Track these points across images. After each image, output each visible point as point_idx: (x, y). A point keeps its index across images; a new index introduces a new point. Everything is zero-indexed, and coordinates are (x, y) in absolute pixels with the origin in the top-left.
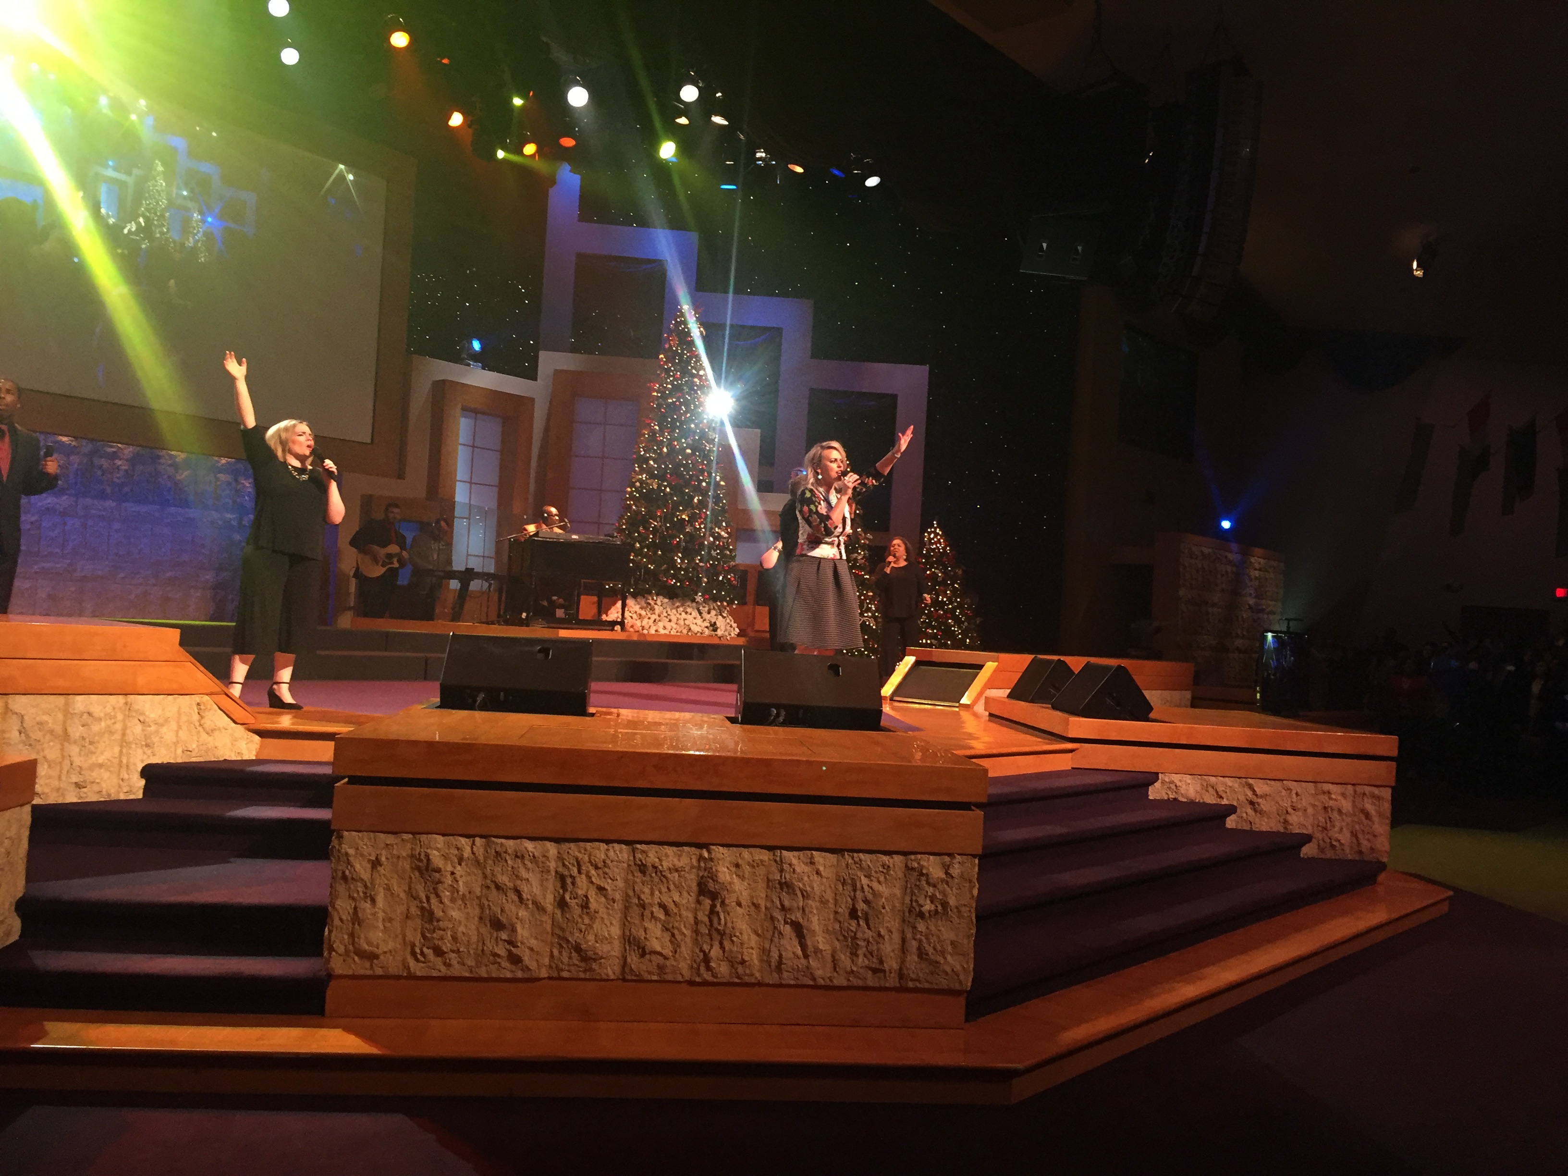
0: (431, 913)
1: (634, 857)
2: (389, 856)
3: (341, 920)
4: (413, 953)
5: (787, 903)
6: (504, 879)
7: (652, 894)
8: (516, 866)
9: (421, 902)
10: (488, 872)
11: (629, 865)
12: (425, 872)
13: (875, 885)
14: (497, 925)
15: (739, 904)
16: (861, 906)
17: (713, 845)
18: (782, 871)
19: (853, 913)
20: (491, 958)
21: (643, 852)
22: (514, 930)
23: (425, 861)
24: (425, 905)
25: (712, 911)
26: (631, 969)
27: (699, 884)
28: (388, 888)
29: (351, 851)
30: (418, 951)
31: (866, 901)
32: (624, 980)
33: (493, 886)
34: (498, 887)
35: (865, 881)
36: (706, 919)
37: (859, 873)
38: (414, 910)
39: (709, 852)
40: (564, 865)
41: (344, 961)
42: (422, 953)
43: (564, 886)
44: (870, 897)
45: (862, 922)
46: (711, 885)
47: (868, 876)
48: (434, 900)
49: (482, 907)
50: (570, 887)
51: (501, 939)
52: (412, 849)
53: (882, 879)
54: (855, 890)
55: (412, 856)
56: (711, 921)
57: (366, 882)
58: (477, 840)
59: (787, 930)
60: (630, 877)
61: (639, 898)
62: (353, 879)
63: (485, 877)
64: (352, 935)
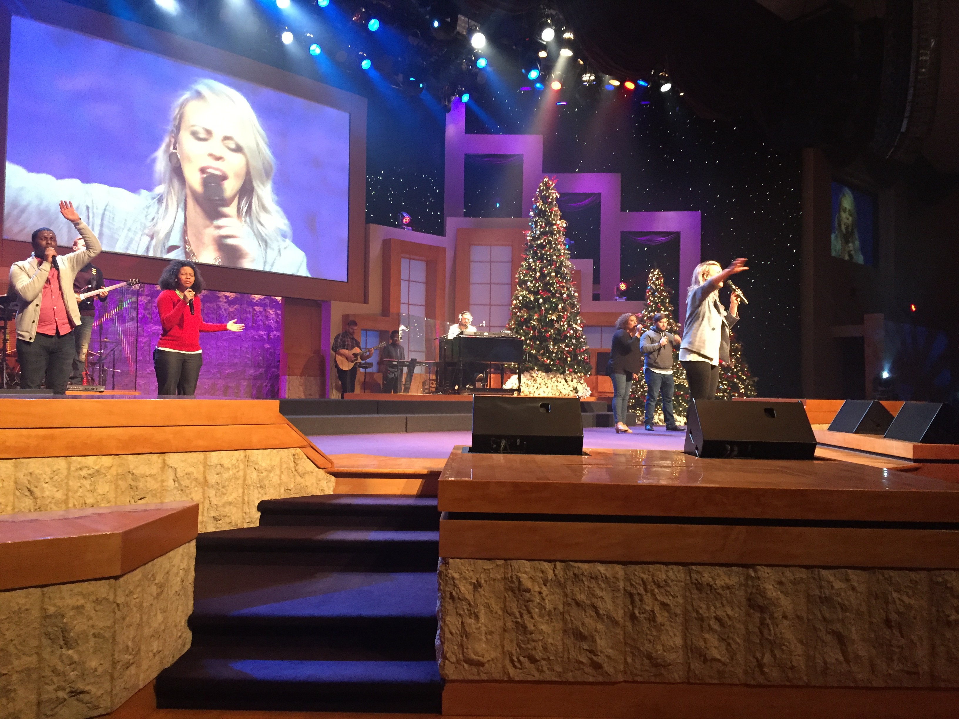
0: (525, 627)
1: (691, 577)
2: (487, 579)
3: (451, 633)
4: (512, 661)
5: (827, 616)
6: (582, 597)
7: (708, 609)
8: (592, 586)
9: (516, 618)
10: (568, 591)
11: (686, 584)
12: (517, 592)
13: (906, 599)
14: (580, 636)
15: (785, 617)
16: (894, 617)
17: (759, 565)
18: (821, 587)
19: (888, 622)
20: (576, 664)
21: (698, 572)
22: (594, 641)
23: (517, 583)
24: (519, 620)
25: (762, 622)
26: (696, 675)
27: (749, 600)
28: (488, 606)
29: (456, 576)
30: (515, 659)
31: (899, 613)
32: (689, 683)
33: (573, 603)
34: (578, 604)
35: (895, 595)
36: (757, 630)
37: (890, 588)
38: (509, 625)
39: (755, 571)
40: (632, 585)
41: (456, 668)
42: (519, 661)
43: (633, 602)
44: (902, 609)
45: (896, 633)
46: (760, 601)
47: (898, 591)
48: (526, 617)
49: (564, 621)
50: (638, 603)
51: (583, 649)
52: (505, 573)
53: (911, 593)
54: (887, 603)
55: (505, 579)
56: (761, 632)
57: (469, 602)
58: (558, 564)
59: (828, 638)
60: (688, 594)
61: (697, 612)
62: (459, 598)
63: (566, 595)
64: (461, 646)
